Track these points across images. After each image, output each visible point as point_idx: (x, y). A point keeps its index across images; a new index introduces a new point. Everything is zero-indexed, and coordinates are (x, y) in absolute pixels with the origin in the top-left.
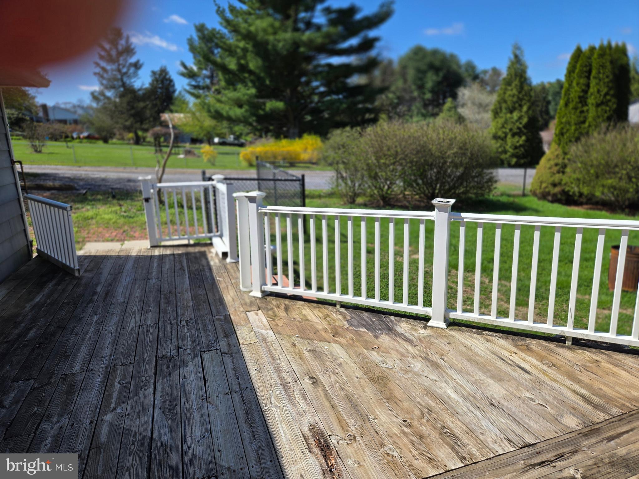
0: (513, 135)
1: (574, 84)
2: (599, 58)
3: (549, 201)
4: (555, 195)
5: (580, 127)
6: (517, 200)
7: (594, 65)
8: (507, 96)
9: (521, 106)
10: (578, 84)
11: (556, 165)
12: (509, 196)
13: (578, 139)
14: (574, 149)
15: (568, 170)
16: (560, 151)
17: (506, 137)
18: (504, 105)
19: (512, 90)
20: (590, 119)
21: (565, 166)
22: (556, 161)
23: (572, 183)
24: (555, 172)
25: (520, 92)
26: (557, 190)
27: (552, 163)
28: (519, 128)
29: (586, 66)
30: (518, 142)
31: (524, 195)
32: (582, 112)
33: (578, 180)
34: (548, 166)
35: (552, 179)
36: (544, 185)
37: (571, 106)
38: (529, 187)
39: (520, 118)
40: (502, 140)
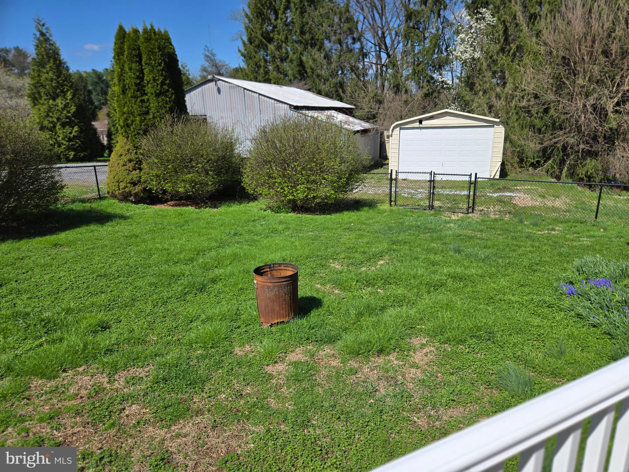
0: (64, 125)
1: (127, 68)
2: (146, 42)
3: (132, 202)
4: (136, 194)
5: (145, 119)
6: (94, 205)
7: (142, 49)
8: (43, 79)
9: (64, 93)
10: (131, 69)
11: (130, 161)
12: (83, 201)
13: (146, 132)
14: (146, 143)
15: (144, 166)
16: (129, 146)
17: (54, 127)
18: (42, 90)
19: (47, 73)
20: (153, 110)
21: (140, 162)
22: (129, 157)
23: (152, 180)
24: (131, 169)
25: (58, 77)
26: (138, 189)
27: (125, 158)
28: (67, 117)
29: (134, 49)
30: (71, 133)
31: (101, 198)
32: (143, 101)
33: (158, 176)
34: (122, 162)
35: (130, 177)
36: (122, 185)
37: (130, 93)
38: (104, 189)
39: (66, 106)
40: (51, 130)
